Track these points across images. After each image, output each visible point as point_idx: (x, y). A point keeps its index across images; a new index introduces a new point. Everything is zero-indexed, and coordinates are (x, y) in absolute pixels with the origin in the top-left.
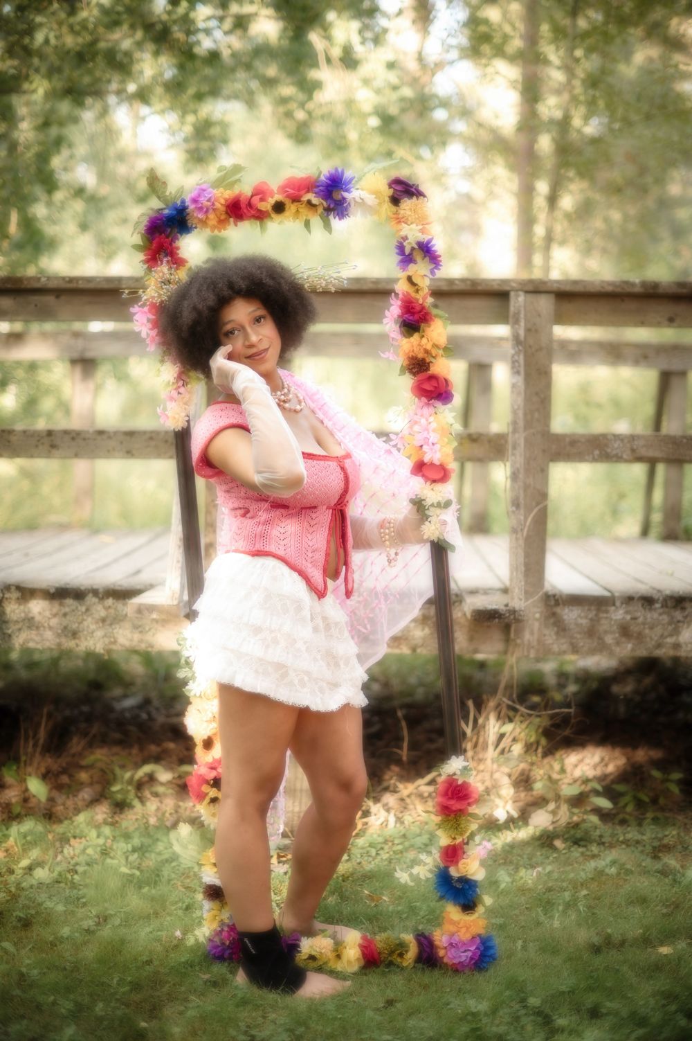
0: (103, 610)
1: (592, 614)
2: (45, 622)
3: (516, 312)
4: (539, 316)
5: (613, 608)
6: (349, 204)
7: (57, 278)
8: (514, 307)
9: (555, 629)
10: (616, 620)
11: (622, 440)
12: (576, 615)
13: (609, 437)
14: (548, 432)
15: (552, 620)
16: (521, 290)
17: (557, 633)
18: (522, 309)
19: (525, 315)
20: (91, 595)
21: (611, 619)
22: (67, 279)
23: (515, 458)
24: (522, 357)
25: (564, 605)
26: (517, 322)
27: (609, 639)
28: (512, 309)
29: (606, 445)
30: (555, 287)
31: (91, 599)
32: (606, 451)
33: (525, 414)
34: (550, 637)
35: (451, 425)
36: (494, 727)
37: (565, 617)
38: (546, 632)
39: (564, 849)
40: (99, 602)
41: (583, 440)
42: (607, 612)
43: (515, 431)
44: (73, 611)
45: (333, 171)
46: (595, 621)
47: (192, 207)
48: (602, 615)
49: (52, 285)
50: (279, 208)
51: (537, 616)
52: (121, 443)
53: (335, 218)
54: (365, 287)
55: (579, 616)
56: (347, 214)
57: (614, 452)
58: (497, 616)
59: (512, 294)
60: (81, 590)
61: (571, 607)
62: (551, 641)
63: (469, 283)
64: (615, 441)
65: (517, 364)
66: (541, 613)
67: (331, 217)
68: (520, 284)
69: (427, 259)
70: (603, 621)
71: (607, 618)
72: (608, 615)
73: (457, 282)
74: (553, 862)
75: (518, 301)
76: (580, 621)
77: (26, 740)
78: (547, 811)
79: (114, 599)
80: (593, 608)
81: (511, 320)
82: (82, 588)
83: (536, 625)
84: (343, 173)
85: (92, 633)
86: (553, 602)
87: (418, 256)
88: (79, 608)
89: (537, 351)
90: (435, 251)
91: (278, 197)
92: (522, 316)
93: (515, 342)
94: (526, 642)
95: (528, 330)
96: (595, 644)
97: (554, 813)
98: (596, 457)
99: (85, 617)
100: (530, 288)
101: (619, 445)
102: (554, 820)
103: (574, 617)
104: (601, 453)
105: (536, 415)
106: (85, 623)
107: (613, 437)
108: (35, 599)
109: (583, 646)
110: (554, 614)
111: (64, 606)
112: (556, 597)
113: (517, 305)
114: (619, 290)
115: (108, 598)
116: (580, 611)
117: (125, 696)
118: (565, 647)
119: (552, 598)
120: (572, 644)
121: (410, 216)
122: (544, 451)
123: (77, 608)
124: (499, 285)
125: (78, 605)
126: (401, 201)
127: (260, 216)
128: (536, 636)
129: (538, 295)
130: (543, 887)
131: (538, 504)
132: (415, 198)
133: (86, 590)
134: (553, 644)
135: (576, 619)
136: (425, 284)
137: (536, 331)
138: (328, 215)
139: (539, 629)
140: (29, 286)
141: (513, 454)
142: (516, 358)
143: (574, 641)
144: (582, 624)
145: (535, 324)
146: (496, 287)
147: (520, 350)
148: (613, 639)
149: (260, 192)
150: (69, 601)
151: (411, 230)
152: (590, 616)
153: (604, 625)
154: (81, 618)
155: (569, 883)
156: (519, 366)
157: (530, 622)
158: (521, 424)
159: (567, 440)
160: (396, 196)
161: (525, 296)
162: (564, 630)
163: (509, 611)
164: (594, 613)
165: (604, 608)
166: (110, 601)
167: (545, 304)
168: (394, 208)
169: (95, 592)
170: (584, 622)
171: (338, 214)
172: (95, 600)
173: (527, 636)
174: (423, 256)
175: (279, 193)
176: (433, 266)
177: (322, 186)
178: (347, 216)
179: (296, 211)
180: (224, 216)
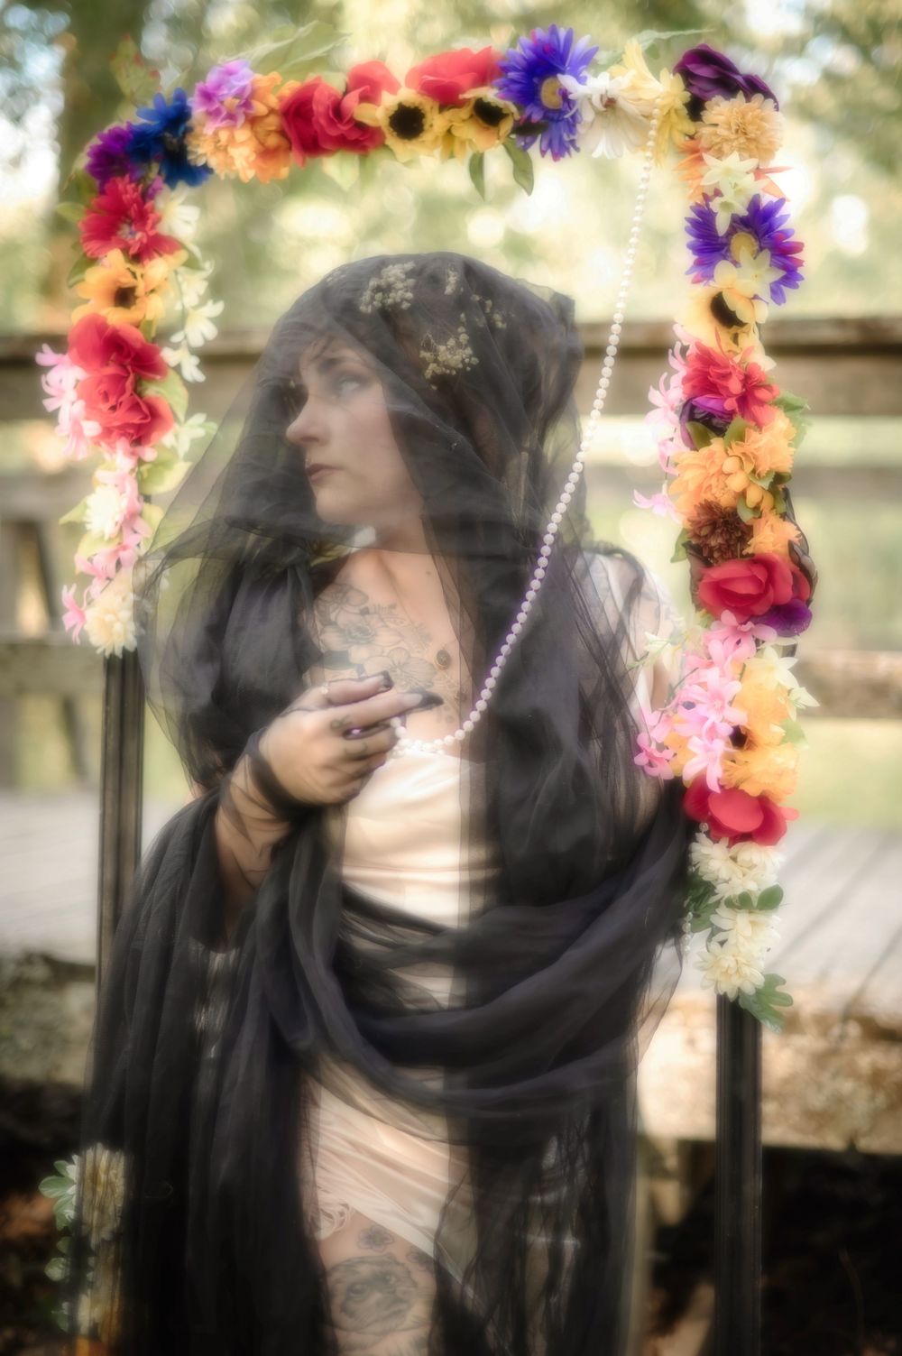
6: (578, 113)
35: (789, 692)
45: (543, 34)
47: (200, 111)
50: (408, 123)
53: (543, 153)
56: (572, 142)
67: (534, 151)
69: (766, 255)
84: (569, 40)
87: (743, 246)
90: (786, 234)
91: (407, 95)
121: (727, 140)
126: (707, 104)
127: (360, 140)
132: (740, 96)
136: (760, 313)
138: (526, 146)
149: (367, 84)
151: (728, 172)
160: (695, 94)
168: (689, 126)
171: (550, 144)
174: (756, 247)
175: (408, 84)
176: (782, 273)
177: (515, 69)
178: (572, 149)
179: (449, 131)
180: (273, 141)
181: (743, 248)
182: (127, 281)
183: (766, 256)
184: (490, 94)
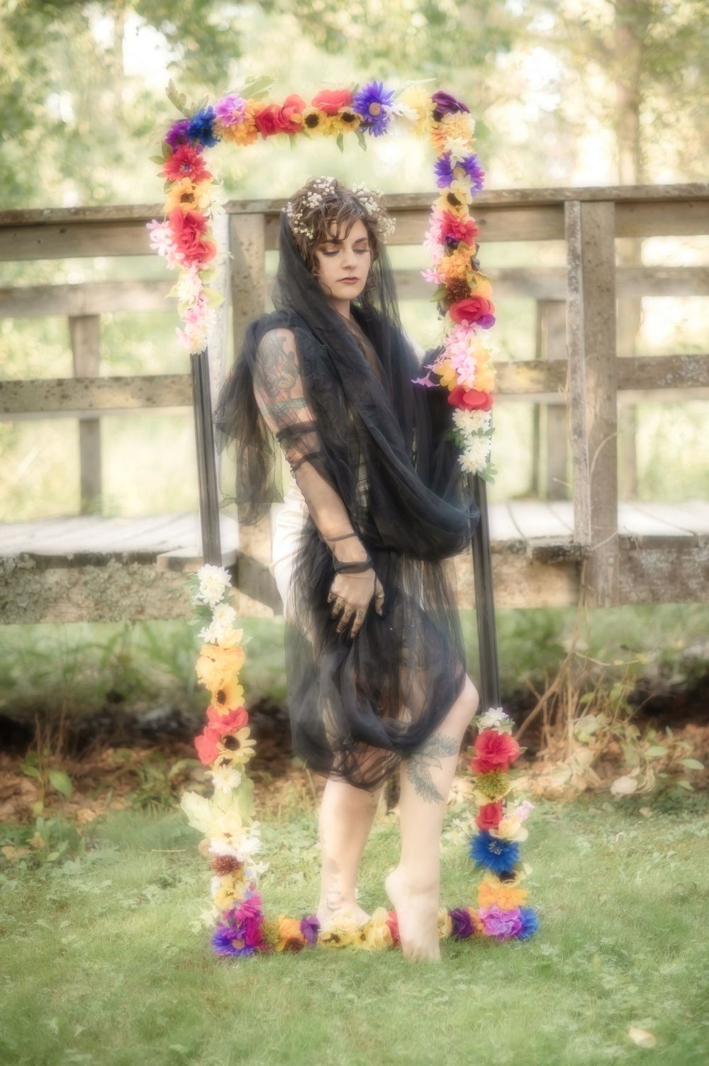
0: (127, 576)
1: (672, 557)
2: (64, 592)
3: (572, 223)
4: (598, 226)
5: (696, 549)
6: (388, 118)
7: (61, 210)
8: (569, 218)
9: (633, 575)
10: (700, 563)
11: (697, 362)
12: (655, 559)
13: (683, 359)
14: (614, 355)
15: (628, 566)
16: (578, 200)
17: (635, 580)
18: (579, 220)
19: (581, 227)
20: (113, 560)
21: (695, 562)
22: (73, 210)
23: (576, 382)
24: (580, 272)
25: (641, 548)
26: (573, 234)
27: (693, 584)
28: (567, 220)
29: (680, 368)
30: (614, 194)
31: (113, 565)
32: (680, 375)
33: (586, 337)
34: (626, 582)
36: (573, 696)
37: (643, 562)
38: (623, 579)
39: (651, 817)
40: (122, 568)
41: (654, 363)
42: (689, 553)
43: (574, 353)
44: (95, 578)
45: (371, 84)
46: (677, 565)
47: (219, 116)
48: (684, 558)
49: (55, 218)
50: (312, 121)
51: (611, 560)
52: (141, 389)
53: (370, 134)
54: (403, 205)
55: (659, 560)
56: (385, 130)
57: (689, 375)
58: (560, 553)
59: (567, 204)
60: (101, 555)
61: (648, 550)
62: (628, 589)
63: (518, 193)
64: (690, 363)
65: (574, 281)
66: (615, 557)
67: (367, 133)
68: (575, 192)
70: (685, 565)
71: (689, 561)
72: (691, 558)
73: (504, 194)
74: (638, 828)
75: (574, 211)
76: (660, 565)
77: (44, 740)
78: (631, 778)
79: (139, 563)
80: (673, 550)
81: (566, 234)
82: (104, 553)
83: (611, 570)
84: (382, 86)
85: (117, 602)
86: (628, 546)
88: (101, 575)
89: (597, 266)
90: (478, 169)
91: (313, 110)
92: (578, 228)
93: (571, 257)
94: (600, 590)
95: (586, 244)
96: (678, 590)
97: (638, 778)
98: (669, 381)
99: (108, 585)
100: (587, 197)
101: (694, 367)
102: (640, 787)
103: (652, 561)
104: (674, 377)
105: (600, 337)
106: (109, 592)
107: (687, 359)
108: (51, 568)
109: (664, 593)
110: (630, 559)
111: (84, 574)
112: (632, 540)
113: (572, 216)
114: (685, 194)
115: (133, 562)
116: (659, 555)
117: (150, 709)
118: (643, 595)
119: (627, 541)
120: (652, 591)
121: (454, 131)
122: (610, 377)
123: (98, 575)
124: (552, 195)
125: (100, 572)
126: (444, 115)
127: (293, 129)
128: (610, 584)
129: (596, 204)
130: (626, 851)
131: (606, 436)
132: (458, 112)
133: (107, 554)
134: (630, 592)
135: (655, 563)
136: (467, 199)
137: (596, 244)
138: (364, 131)
139: (614, 576)
140: (31, 220)
141: (573, 379)
142: (573, 274)
143: (654, 587)
144: (662, 569)
145: (593, 236)
146: (549, 197)
147: (577, 265)
148: (697, 583)
149: (293, 103)
150: (90, 568)
151: (456, 144)
152: (671, 560)
153: (688, 568)
154: (103, 586)
155: (655, 845)
156: (577, 283)
157: (603, 567)
158: (582, 346)
159: (636, 364)
160: (439, 111)
161: (581, 206)
162: (642, 576)
163: (575, 547)
164: (675, 555)
165: (685, 550)
166: (136, 566)
167: (604, 214)
168: (436, 124)
169: (118, 557)
170: (665, 566)
171: (374, 131)
172: (118, 565)
173: (601, 583)
174: (465, 173)
175: (313, 105)
176: (475, 184)
177: (360, 100)
178: (384, 132)
179: (332, 125)
180: (253, 129)
181: (459, 174)
182: (190, 191)
183: (469, 176)
184: (350, 110)
